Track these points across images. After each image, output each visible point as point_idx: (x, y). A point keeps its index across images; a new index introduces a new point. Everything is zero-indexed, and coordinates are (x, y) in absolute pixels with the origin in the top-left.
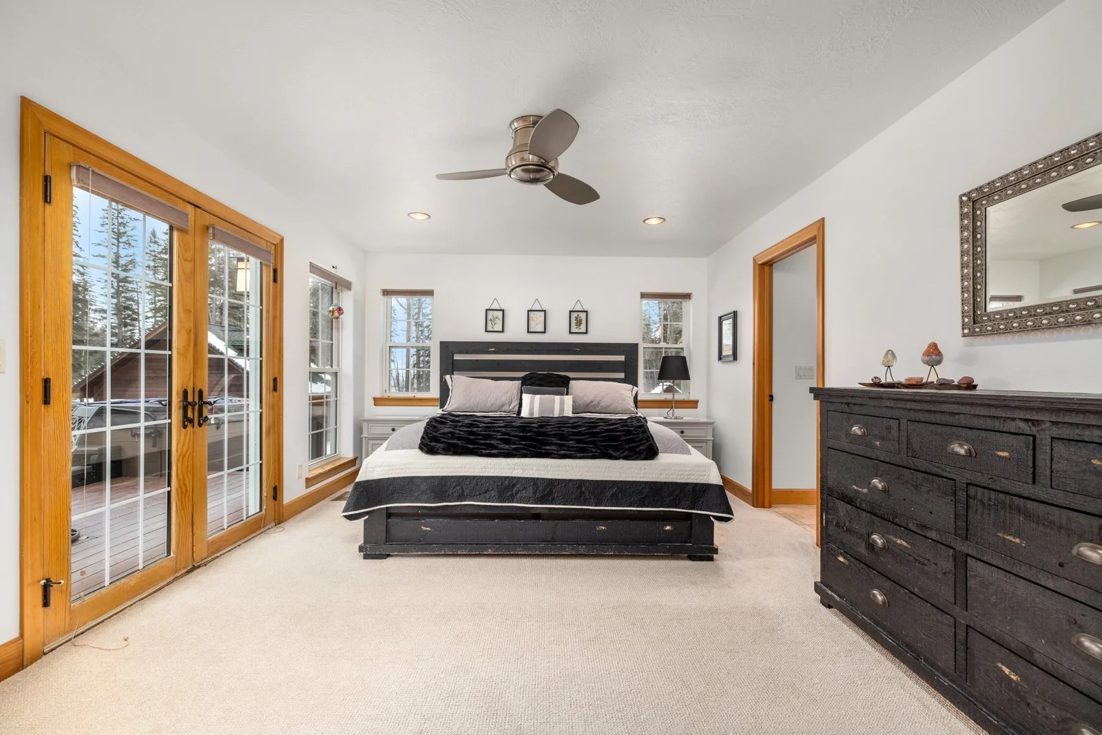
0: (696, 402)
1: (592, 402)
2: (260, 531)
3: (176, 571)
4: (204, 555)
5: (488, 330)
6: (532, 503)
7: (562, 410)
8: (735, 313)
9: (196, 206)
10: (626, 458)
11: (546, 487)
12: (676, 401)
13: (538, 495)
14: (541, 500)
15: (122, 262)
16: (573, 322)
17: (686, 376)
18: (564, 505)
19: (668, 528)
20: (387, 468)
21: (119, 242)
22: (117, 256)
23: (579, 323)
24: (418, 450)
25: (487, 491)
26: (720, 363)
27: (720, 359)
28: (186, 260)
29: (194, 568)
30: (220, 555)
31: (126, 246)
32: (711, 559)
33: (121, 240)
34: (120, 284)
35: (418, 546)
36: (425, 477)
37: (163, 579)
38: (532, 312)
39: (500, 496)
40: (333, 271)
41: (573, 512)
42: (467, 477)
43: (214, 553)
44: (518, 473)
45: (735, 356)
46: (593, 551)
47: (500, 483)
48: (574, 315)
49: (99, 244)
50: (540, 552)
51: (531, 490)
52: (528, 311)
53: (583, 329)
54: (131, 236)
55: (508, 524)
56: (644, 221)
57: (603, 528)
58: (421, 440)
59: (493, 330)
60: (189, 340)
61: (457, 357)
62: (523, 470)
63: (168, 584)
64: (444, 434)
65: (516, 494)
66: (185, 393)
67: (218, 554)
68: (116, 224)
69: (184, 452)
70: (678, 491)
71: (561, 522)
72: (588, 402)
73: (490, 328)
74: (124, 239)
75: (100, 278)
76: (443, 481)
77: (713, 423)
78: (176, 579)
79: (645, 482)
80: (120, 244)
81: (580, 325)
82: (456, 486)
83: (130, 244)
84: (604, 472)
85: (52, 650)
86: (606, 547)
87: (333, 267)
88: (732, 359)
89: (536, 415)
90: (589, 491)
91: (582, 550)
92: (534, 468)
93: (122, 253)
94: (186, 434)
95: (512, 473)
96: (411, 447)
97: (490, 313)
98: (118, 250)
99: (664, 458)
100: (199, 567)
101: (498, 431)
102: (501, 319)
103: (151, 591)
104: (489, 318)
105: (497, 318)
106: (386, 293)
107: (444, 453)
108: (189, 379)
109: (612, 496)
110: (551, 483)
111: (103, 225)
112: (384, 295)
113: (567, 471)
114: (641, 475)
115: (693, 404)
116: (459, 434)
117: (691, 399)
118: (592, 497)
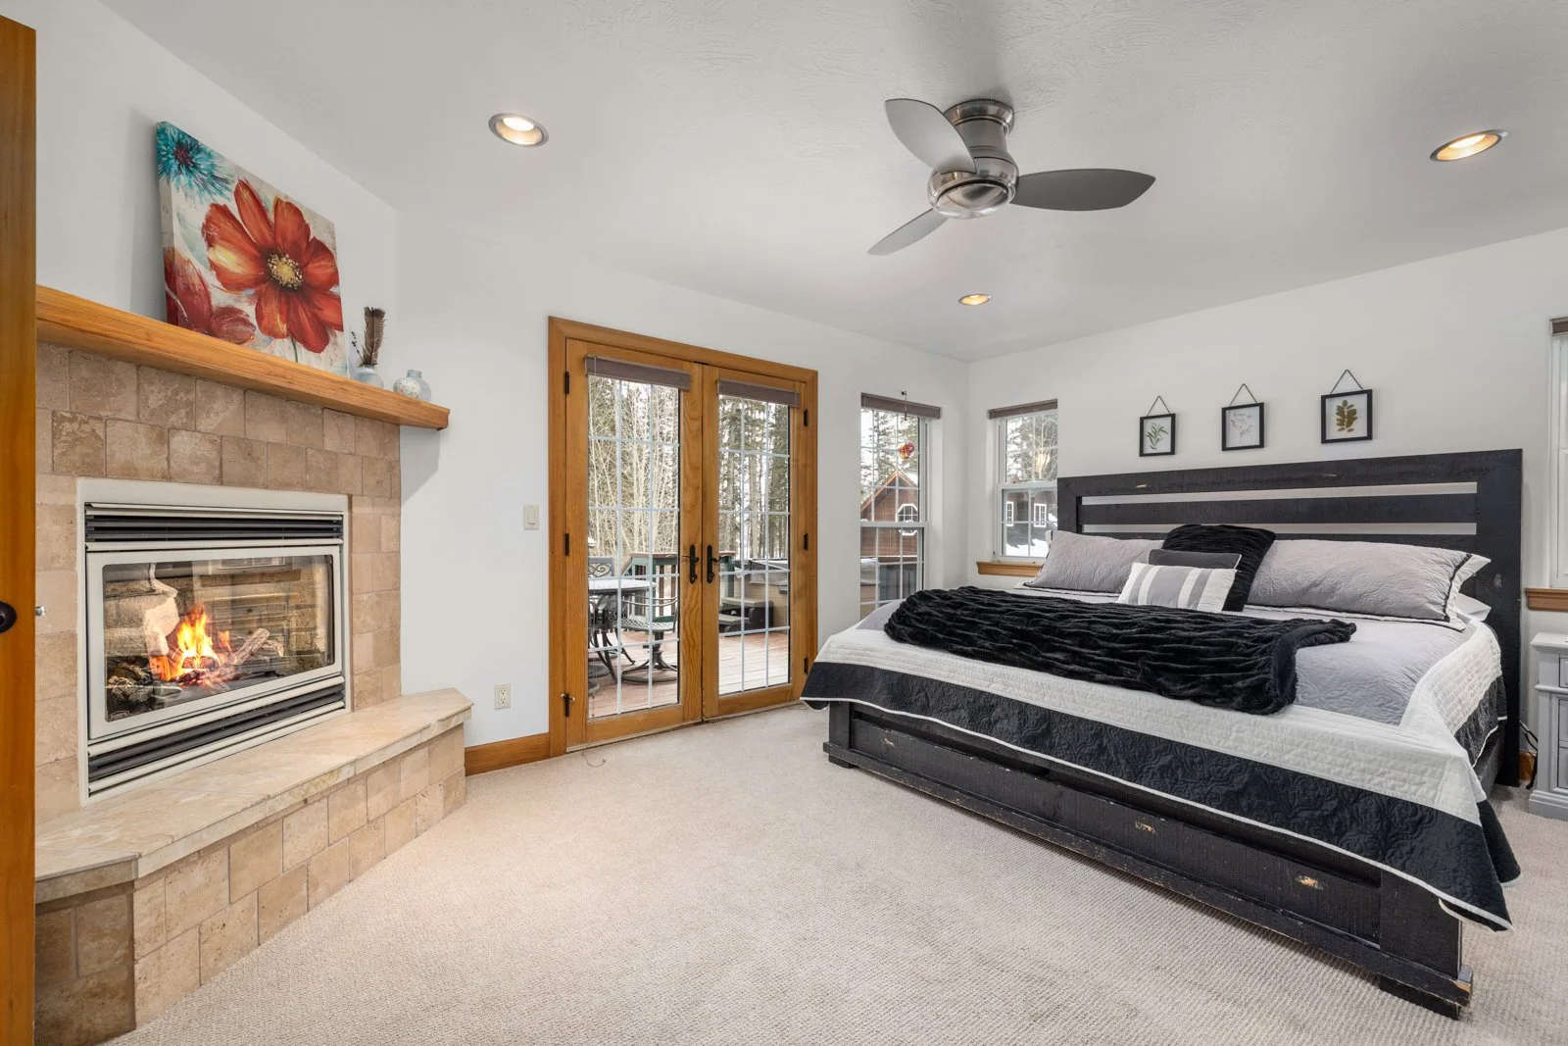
1: (1315, 584)
2: (784, 705)
3: (684, 720)
4: (715, 712)
5: (1145, 452)
6: (1016, 744)
7: (1196, 595)
9: (703, 364)
10: (1197, 699)
11: (1039, 723)
13: (1027, 732)
14: (1032, 742)
16: (1333, 418)
18: (1070, 761)
19: (1308, 881)
20: (848, 651)
23: (1347, 417)
24: (884, 633)
25: (955, 708)
28: (691, 419)
29: (702, 722)
30: (733, 717)
35: (880, 765)
36: (883, 670)
37: (669, 723)
38: (1233, 412)
39: (972, 720)
40: (902, 398)
41: (1090, 780)
42: (932, 681)
43: (726, 713)
44: (996, 689)
46: (1122, 866)
47: (972, 700)
48: (1333, 405)
50: (1028, 829)
51: (1015, 721)
52: (1224, 410)
53: (1359, 428)
55: (987, 767)
56: (1434, 155)
57: (1150, 829)
58: (889, 620)
59: (1154, 451)
60: (696, 497)
61: (1087, 501)
62: (1005, 685)
63: (674, 729)
64: (919, 614)
65: (996, 722)
66: (692, 548)
67: (731, 716)
69: (692, 607)
70: (1335, 803)
71: (1069, 792)
72: (1306, 583)
73: (1148, 450)
76: (903, 680)
78: (682, 727)
79: (1240, 760)
81: (1350, 424)
82: (919, 692)
84: (1146, 718)
85: (572, 752)
86: (1149, 867)
87: (903, 393)
89: (1142, 601)
90: (1115, 748)
91: (1102, 853)
92: (1022, 685)
94: (693, 590)
95: (989, 686)
96: (876, 628)
97: (1148, 424)
99: (1299, 719)
100: (707, 722)
101: (989, 619)
102: (1169, 431)
103: (657, 730)
104: (1146, 433)
105: (1161, 429)
106: (994, 414)
107: (910, 641)
108: (697, 534)
109: (1163, 769)
110: (1048, 717)
112: (991, 417)
113: (1074, 701)
114: (1230, 743)
116: (937, 616)
118: (1122, 761)
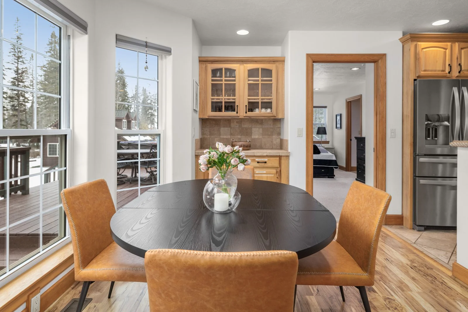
0: (329, 142)
8: (341, 115)
12: (322, 142)
15: (20, 72)
17: (325, 133)
19: (323, 170)
21: (18, 61)
22: (18, 69)
26: (336, 129)
27: (336, 128)
31: (22, 63)
32: (333, 178)
33: (19, 60)
34: (19, 83)
45: (341, 127)
49: (8, 63)
54: (24, 58)
68: (17, 52)
74: (21, 60)
75: (9, 81)
77: (334, 148)
80: (19, 62)
83: (23, 62)
88: (340, 128)
93: (20, 67)
98: (18, 65)
99: (322, 154)
111: (10, 53)
115: (328, 142)
117: (327, 141)
